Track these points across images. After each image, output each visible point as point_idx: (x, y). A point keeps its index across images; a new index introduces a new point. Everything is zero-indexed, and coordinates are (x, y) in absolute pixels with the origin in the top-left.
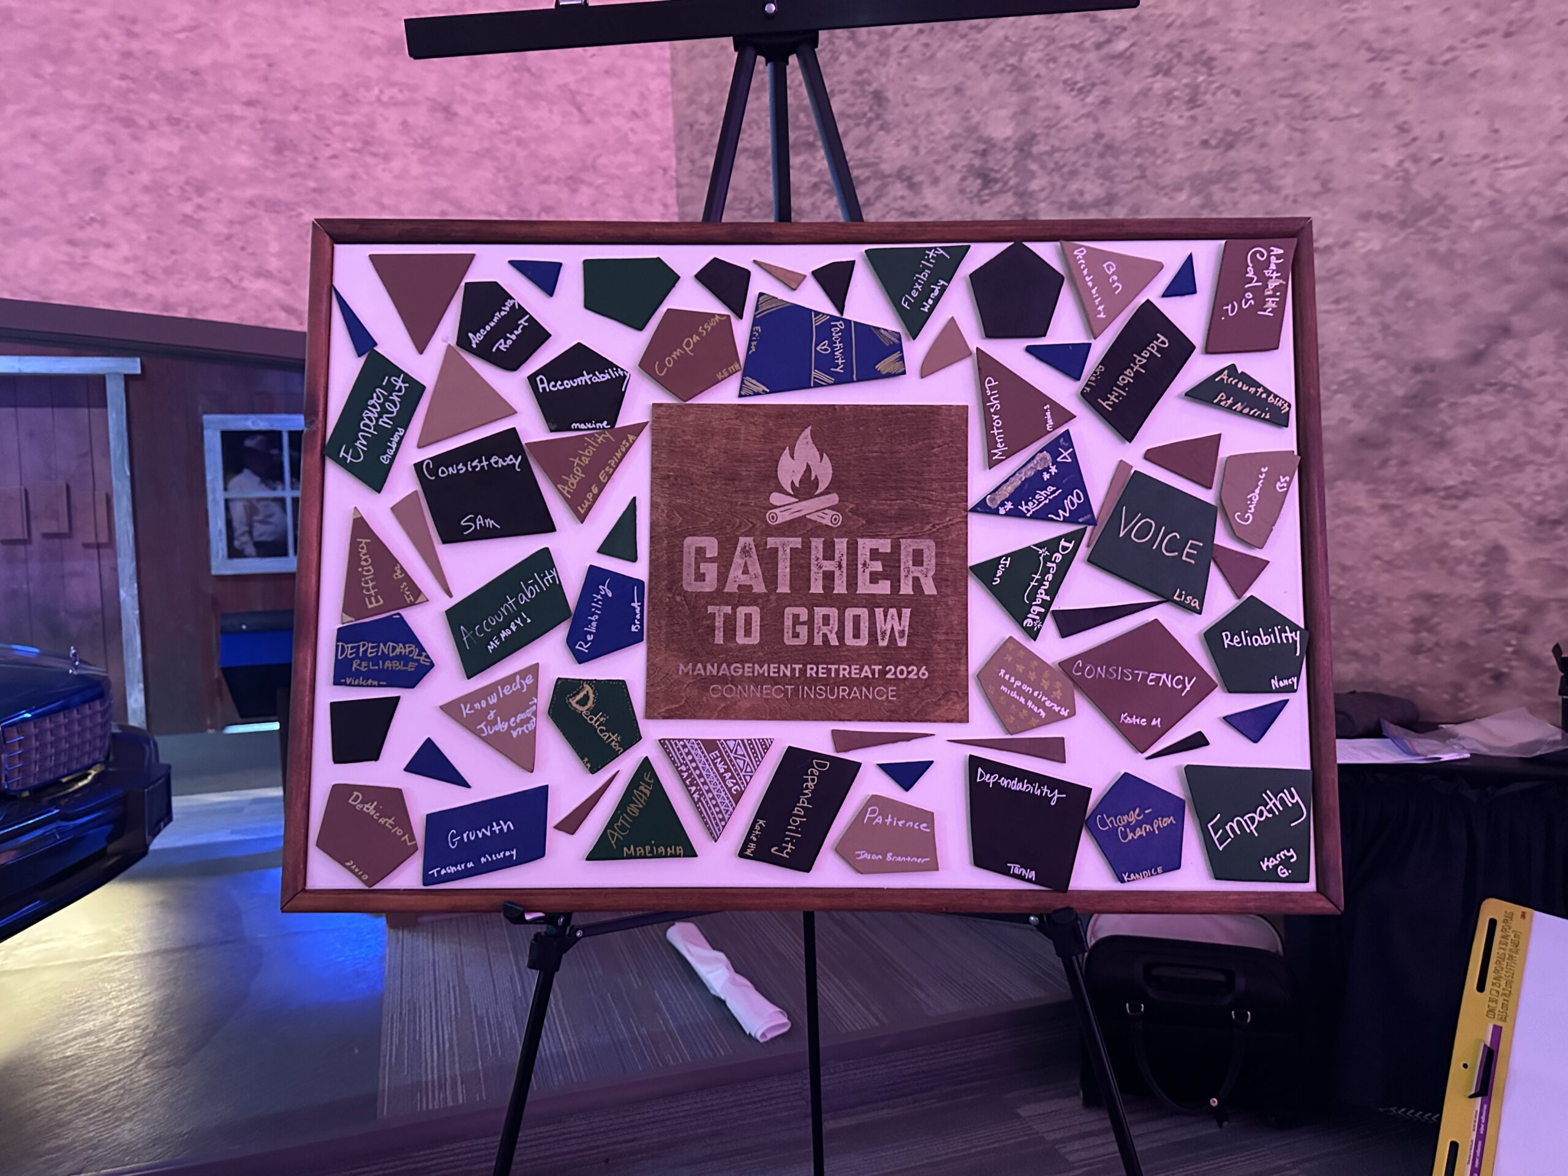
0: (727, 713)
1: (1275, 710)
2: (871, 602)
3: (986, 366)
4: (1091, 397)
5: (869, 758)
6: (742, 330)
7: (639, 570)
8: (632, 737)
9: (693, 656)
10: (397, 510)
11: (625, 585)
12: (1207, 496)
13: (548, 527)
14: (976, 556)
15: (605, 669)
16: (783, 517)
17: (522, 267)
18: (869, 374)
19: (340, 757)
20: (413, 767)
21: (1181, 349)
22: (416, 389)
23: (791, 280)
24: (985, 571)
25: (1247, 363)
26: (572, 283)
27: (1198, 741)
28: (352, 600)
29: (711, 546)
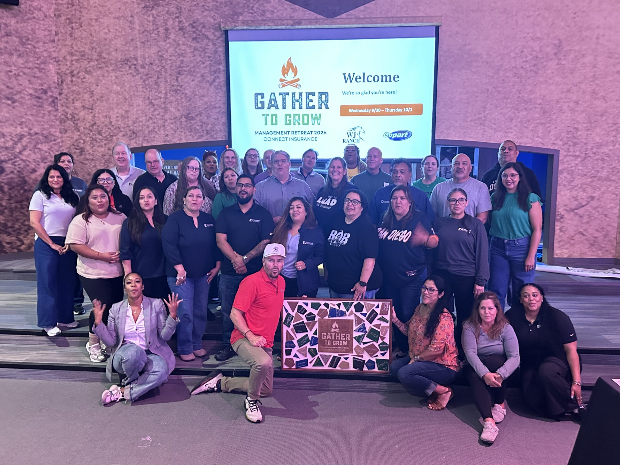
0: (327, 352)
1: (385, 353)
2: (343, 340)
3: (355, 315)
4: (367, 319)
5: (342, 357)
6: (328, 310)
7: (317, 336)
8: (317, 354)
9: (323, 346)
10: (291, 330)
11: (316, 338)
12: (379, 330)
13: (307, 331)
14: (354, 336)
15: (313, 347)
16: (333, 331)
17: (304, 303)
18: (342, 316)
19: (286, 355)
20: (294, 356)
21: (377, 314)
22: (293, 317)
23: (334, 305)
24: (355, 338)
25: (384, 316)
26: (309, 305)
27: (377, 356)
28: (287, 339)
29: (325, 334)
